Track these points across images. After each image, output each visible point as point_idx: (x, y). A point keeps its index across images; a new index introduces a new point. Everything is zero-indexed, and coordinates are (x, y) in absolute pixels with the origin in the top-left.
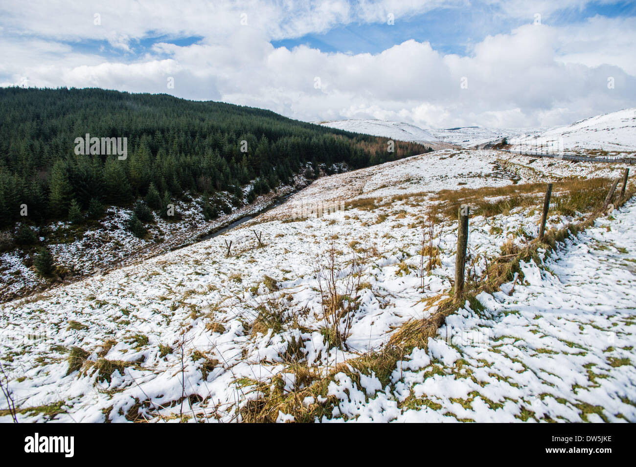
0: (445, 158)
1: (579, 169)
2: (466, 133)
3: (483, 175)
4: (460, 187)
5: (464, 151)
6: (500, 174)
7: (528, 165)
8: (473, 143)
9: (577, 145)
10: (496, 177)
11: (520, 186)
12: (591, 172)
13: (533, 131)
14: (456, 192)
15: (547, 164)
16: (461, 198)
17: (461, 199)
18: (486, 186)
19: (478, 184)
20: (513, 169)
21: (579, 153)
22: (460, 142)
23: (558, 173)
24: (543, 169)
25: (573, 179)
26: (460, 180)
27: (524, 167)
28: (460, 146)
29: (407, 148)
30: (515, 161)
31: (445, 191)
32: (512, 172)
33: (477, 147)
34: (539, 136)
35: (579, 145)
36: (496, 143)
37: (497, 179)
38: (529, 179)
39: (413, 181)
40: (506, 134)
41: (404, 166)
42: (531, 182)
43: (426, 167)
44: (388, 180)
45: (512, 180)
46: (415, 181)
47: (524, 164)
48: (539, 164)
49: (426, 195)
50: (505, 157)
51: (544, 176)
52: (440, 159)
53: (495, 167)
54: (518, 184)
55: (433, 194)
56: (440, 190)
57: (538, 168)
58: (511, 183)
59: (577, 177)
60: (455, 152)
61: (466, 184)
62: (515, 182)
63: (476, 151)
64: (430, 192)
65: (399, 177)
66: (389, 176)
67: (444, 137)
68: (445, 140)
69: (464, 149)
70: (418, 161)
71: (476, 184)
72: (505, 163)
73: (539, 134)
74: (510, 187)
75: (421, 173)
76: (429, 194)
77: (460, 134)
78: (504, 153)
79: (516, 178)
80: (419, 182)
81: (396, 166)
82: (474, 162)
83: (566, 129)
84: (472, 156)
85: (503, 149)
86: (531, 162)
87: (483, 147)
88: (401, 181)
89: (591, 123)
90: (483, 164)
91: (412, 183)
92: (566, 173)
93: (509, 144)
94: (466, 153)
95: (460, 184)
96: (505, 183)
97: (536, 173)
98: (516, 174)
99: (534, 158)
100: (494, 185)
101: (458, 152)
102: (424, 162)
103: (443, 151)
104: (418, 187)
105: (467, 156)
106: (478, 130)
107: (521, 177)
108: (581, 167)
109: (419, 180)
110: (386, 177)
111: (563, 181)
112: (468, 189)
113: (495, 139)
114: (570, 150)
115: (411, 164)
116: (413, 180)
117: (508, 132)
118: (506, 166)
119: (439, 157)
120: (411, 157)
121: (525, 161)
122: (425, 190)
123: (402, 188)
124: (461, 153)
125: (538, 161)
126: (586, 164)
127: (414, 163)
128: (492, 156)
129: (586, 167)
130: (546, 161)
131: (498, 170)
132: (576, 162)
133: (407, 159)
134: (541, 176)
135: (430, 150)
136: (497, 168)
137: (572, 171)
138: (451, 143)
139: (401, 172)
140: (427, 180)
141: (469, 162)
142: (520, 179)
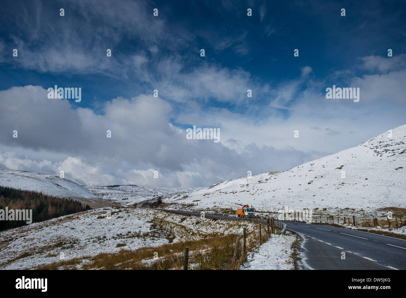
0: (103, 217)
1: (218, 226)
2: (125, 191)
3: (142, 234)
4: (118, 249)
5: (123, 209)
6: (157, 233)
7: (180, 224)
8: (132, 201)
9: (215, 205)
10: (154, 236)
11: (175, 244)
12: (227, 229)
13: (182, 191)
14: (114, 255)
15: (195, 222)
16: (118, 263)
17: (118, 265)
18: (144, 246)
19: (136, 244)
20: (168, 227)
21: (217, 212)
22: (119, 200)
23: (204, 230)
24: (192, 227)
25: (214, 235)
26: (119, 241)
27: (177, 225)
28: (120, 203)
29: (61, 206)
30: (169, 219)
31: (101, 256)
32: (167, 231)
33: (135, 206)
34: (187, 196)
35: (217, 204)
36: (153, 202)
37: (155, 238)
38: (182, 237)
39: (65, 246)
40: (161, 193)
41: (55, 227)
42: (184, 240)
43: (82, 228)
44: (32, 247)
45: (167, 238)
46: (68, 245)
47: (177, 222)
48: (189, 222)
49: (79, 263)
50: (161, 215)
51: (193, 234)
52: (98, 218)
53: (152, 225)
54: (172, 243)
55: (88, 261)
56: (96, 254)
57: (188, 226)
58: (166, 241)
59: (217, 233)
60: (114, 210)
61: (124, 245)
62: (171, 241)
63: (135, 210)
64: (84, 258)
65: (48, 241)
66: (35, 241)
67: (103, 194)
68: (104, 197)
69: (123, 207)
70: (73, 221)
71: (135, 245)
72: (161, 222)
73: (187, 194)
74: (165, 246)
75: (76, 235)
76: (84, 261)
77: (119, 192)
78: (160, 211)
79: (171, 237)
80: (72, 246)
81: (45, 228)
82: (133, 221)
83: (206, 191)
84: (131, 215)
85: (159, 208)
86: (183, 220)
87: (141, 206)
88: (50, 246)
89: (222, 186)
90: (141, 222)
91: (64, 248)
92: (210, 231)
93: (164, 203)
94: (125, 212)
95: (119, 245)
96: (161, 242)
97: (187, 231)
98: (171, 232)
99: (185, 217)
100: (152, 245)
101: (117, 210)
102: (80, 222)
103: (102, 210)
104: (71, 252)
105: (126, 215)
106: (137, 189)
107: (176, 235)
108: (219, 224)
109: (73, 243)
110: (31, 243)
111: (208, 238)
112: (127, 251)
113: (151, 198)
114: (211, 209)
115: (65, 224)
116: (65, 244)
117: (162, 191)
118: (162, 224)
119: (97, 216)
120: (65, 216)
121: (178, 219)
122: (79, 256)
123: (50, 256)
124: (120, 211)
125: (188, 219)
126: (223, 222)
127: (68, 223)
128: (149, 215)
129: (222, 224)
130: (194, 219)
131: (155, 228)
132: (215, 219)
133: (60, 218)
134: (191, 233)
135: (88, 208)
136: (154, 226)
137: (213, 228)
138: (110, 200)
139: (52, 235)
140: (82, 244)
141: (128, 221)
142: (174, 237)
